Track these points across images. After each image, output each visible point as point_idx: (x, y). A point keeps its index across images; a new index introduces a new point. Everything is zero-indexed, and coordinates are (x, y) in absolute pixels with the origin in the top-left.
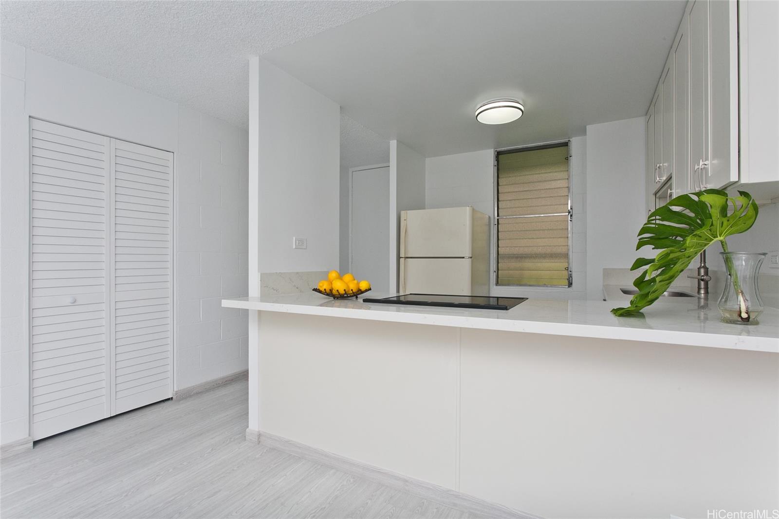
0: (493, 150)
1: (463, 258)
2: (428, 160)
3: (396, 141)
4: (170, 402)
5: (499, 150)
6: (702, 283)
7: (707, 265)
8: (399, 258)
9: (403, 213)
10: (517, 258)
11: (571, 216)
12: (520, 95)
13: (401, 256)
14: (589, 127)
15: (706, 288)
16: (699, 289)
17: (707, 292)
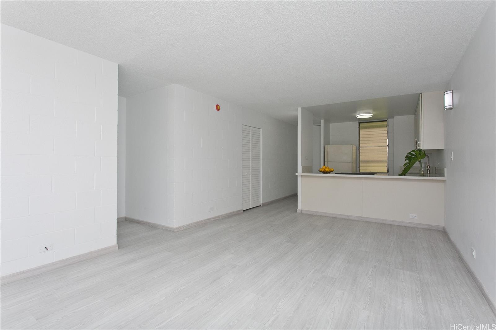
0: (358, 122)
1: (350, 162)
2: (331, 124)
3: (323, 120)
4: (260, 207)
5: (360, 122)
6: (429, 170)
7: (430, 165)
8: (324, 162)
9: (326, 146)
10: (365, 162)
11: (388, 147)
12: (371, 111)
13: (325, 161)
14: (394, 117)
15: (430, 172)
16: (428, 172)
17: (430, 173)
